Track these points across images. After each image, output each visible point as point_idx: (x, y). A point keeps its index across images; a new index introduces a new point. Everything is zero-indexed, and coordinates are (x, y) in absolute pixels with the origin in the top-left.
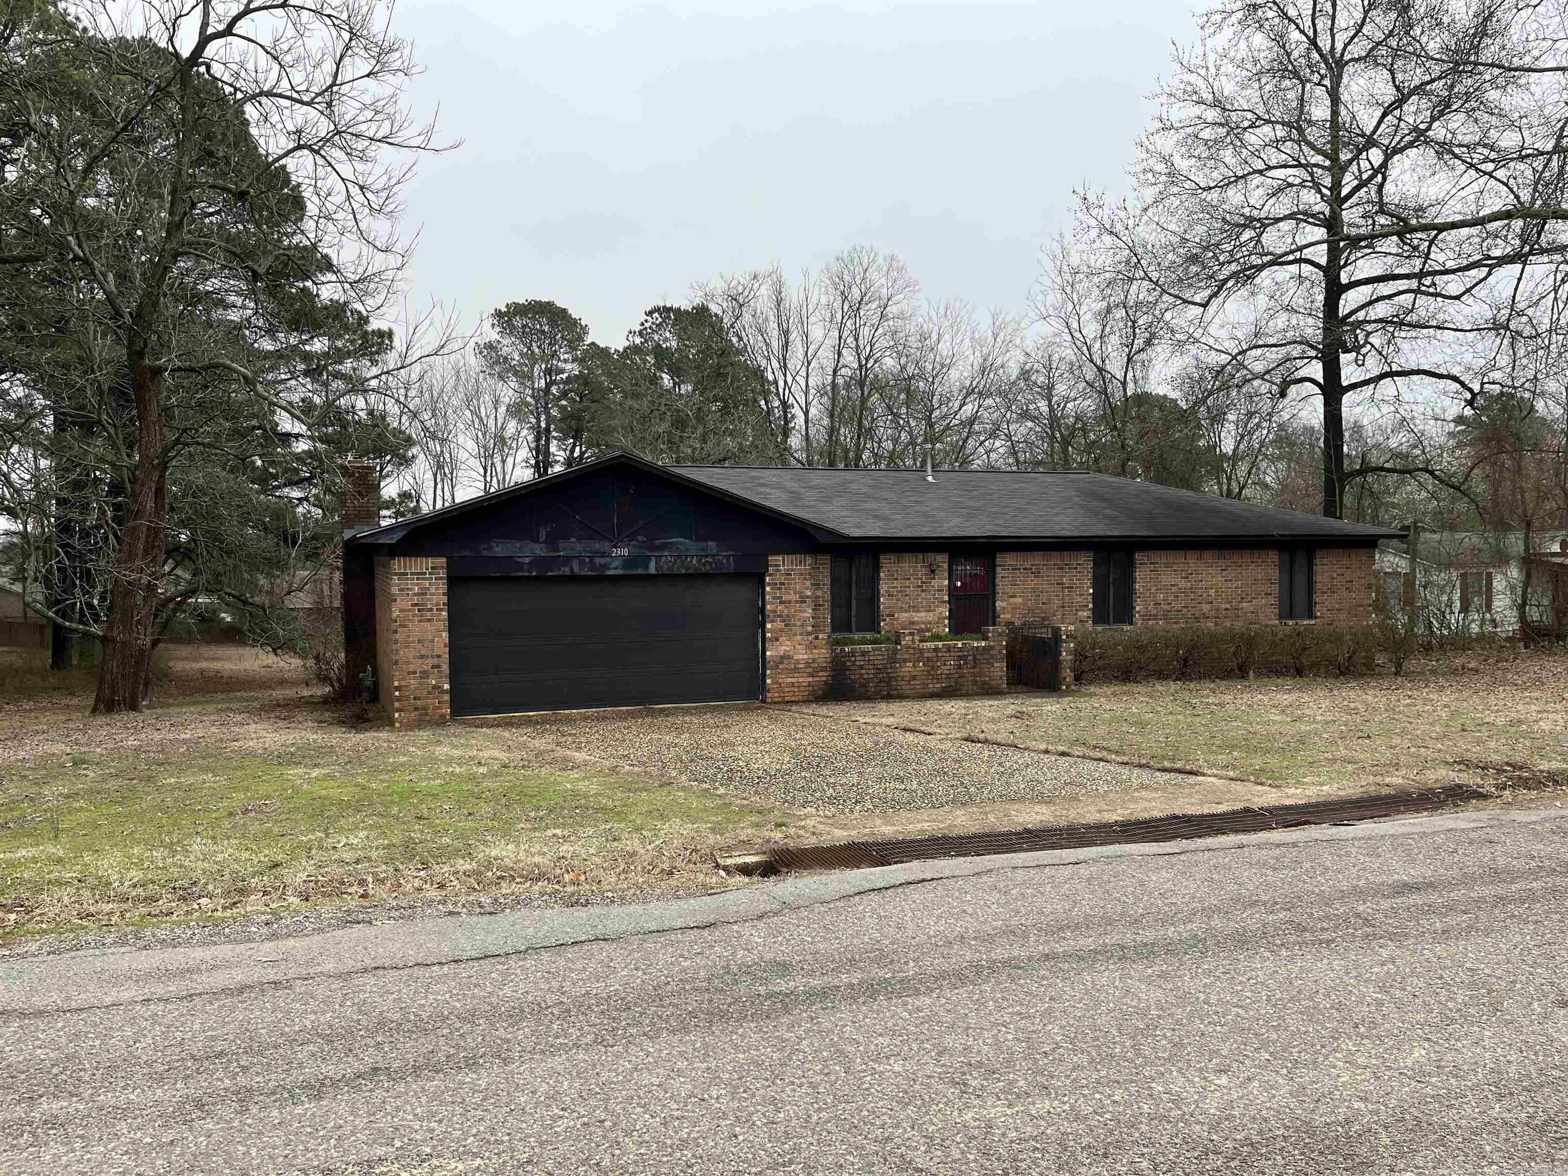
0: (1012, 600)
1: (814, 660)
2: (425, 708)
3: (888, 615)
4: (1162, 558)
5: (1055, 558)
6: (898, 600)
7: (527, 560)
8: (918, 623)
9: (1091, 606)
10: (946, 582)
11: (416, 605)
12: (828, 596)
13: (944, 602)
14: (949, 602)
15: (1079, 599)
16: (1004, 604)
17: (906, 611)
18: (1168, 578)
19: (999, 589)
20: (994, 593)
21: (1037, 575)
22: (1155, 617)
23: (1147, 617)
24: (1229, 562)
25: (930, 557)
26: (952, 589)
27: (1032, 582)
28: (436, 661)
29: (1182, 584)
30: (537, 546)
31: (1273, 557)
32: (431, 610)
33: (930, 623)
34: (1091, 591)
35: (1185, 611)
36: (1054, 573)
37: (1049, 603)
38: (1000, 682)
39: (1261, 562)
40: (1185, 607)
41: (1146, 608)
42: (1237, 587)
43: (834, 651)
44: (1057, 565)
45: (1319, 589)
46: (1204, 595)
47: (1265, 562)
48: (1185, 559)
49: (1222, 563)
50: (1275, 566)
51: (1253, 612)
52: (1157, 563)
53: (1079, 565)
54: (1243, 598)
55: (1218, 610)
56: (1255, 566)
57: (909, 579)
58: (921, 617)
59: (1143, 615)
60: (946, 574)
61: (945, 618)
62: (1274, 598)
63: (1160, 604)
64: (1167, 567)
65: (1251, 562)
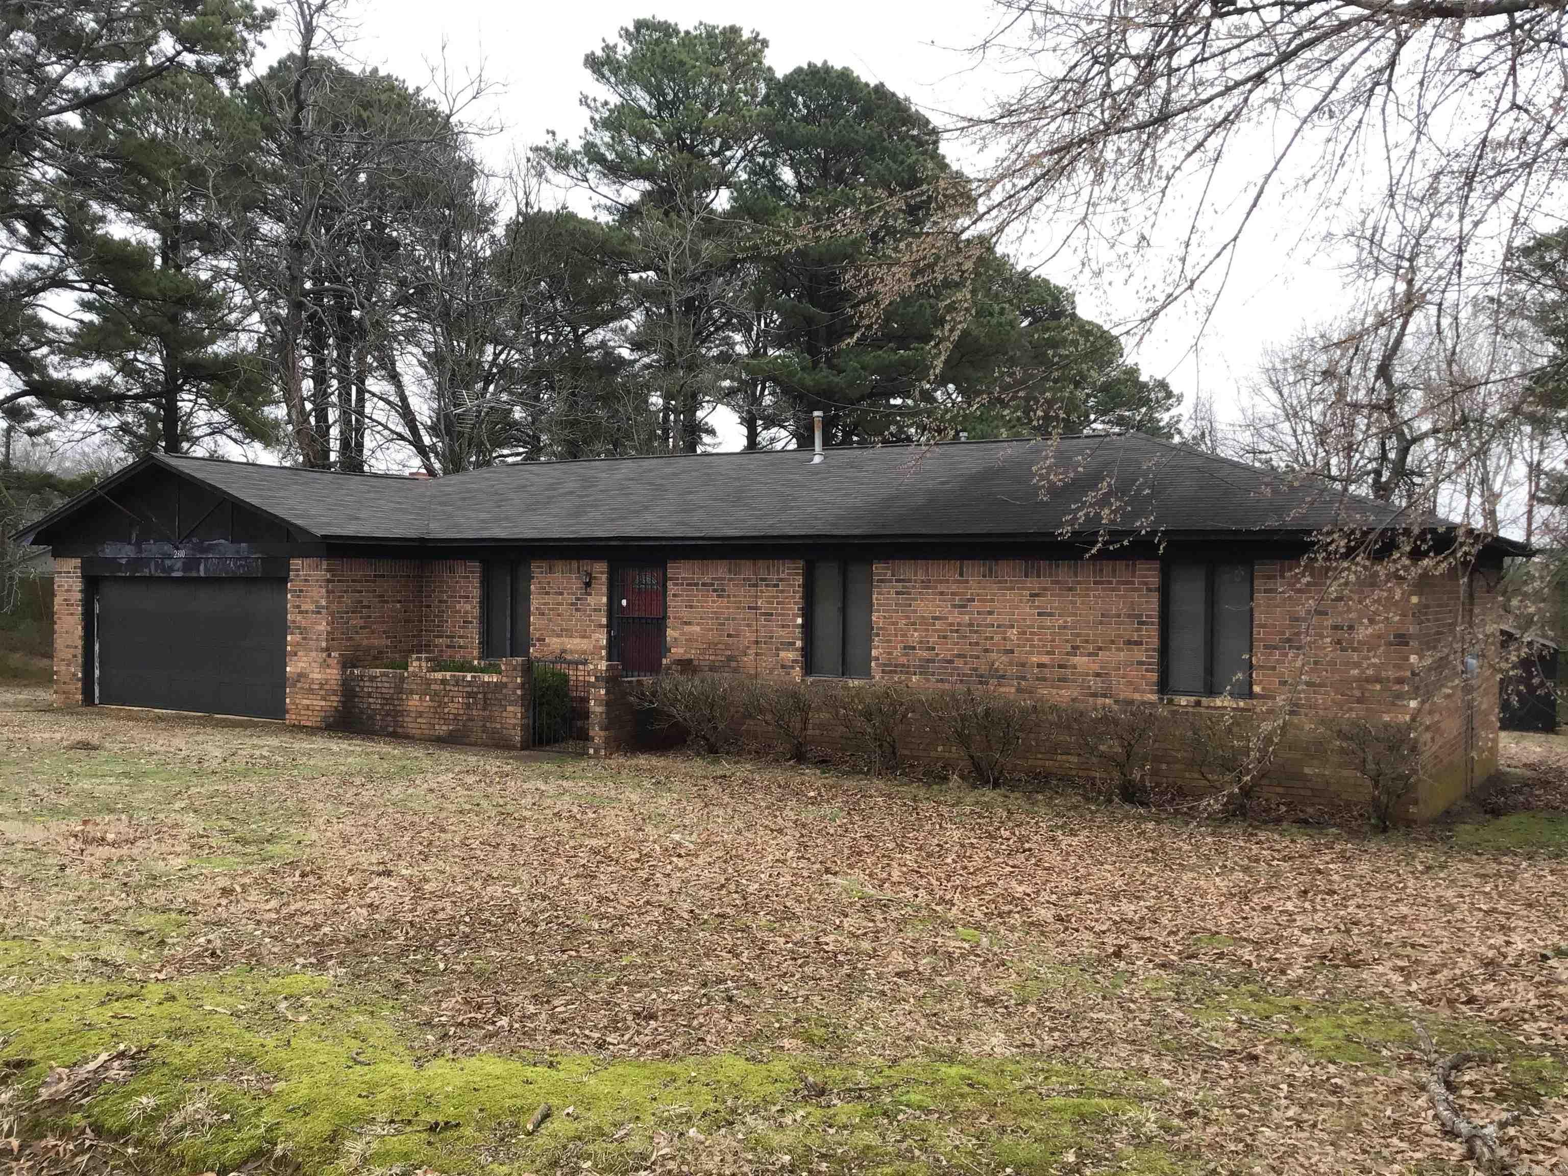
0: (687, 628)
1: (327, 680)
2: (70, 693)
3: (539, 640)
4: (915, 573)
5: (747, 569)
6: (550, 620)
8: (572, 652)
9: (799, 644)
10: (605, 600)
11: (66, 600)
12: (476, 612)
13: (601, 626)
14: (609, 626)
15: (782, 632)
16: (676, 634)
17: (558, 636)
18: (927, 606)
19: (670, 613)
20: (664, 618)
21: (721, 593)
22: (906, 669)
23: (890, 668)
24: (1046, 581)
25: (586, 565)
26: (612, 608)
27: (713, 604)
28: (76, 651)
29: (955, 617)
30: (129, 548)
31: (1149, 575)
32: (74, 605)
33: (584, 652)
34: (799, 621)
35: (959, 663)
36: (743, 594)
37: (737, 636)
38: (513, 732)
39: (1118, 583)
40: (959, 656)
41: (890, 653)
42: (1065, 627)
43: (344, 673)
44: (749, 579)
45: (1261, 640)
46: (997, 638)
47: (1126, 583)
48: (961, 575)
49: (1033, 583)
50: (1149, 590)
51: (1098, 675)
52: (910, 581)
53: (781, 580)
54: (1077, 647)
55: (1023, 665)
56: (1104, 590)
57: (561, 594)
58: (575, 644)
59: (885, 665)
60: (604, 589)
61: (601, 648)
62: (1147, 650)
63: (914, 648)
64: (928, 588)
65: (1095, 582)
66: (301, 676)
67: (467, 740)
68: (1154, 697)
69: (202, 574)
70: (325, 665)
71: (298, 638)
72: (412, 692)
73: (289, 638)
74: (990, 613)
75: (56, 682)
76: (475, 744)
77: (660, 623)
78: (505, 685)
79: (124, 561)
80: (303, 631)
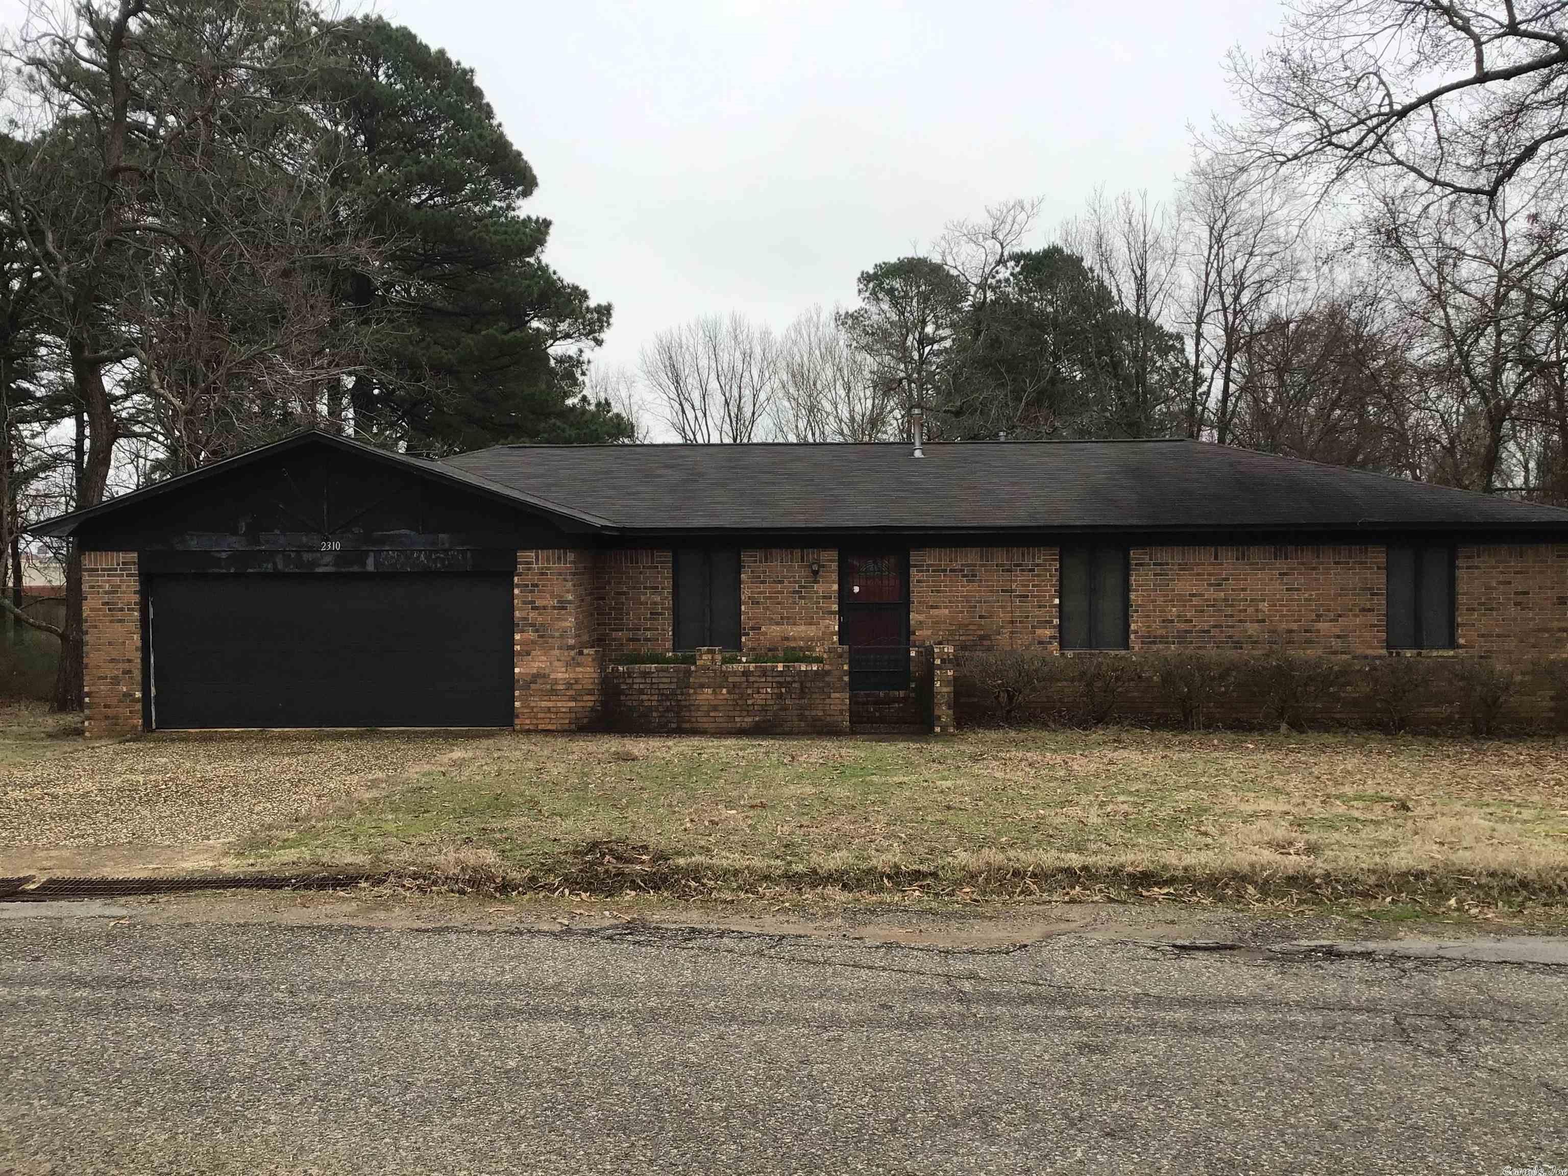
0: (934, 612)
1: (577, 681)
2: (116, 717)
3: (753, 629)
4: (1171, 557)
5: (1000, 556)
6: (767, 608)
7: (224, 555)
8: (795, 639)
9: (1056, 621)
10: (835, 587)
11: (107, 603)
13: (832, 613)
14: (840, 612)
15: (1037, 612)
16: (921, 617)
17: (777, 624)
18: (1184, 585)
19: (914, 597)
20: (907, 602)
21: (972, 577)
22: (1164, 640)
23: (1150, 639)
24: (1294, 563)
25: (811, 554)
26: (844, 594)
27: (963, 588)
28: (126, 666)
29: (1211, 593)
30: (234, 539)
31: (1378, 557)
32: (122, 610)
33: (812, 639)
34: (1057, 601)
35: (1215, 632)
36: (997, 578)
37: (991, 617)
38: (840, 718)
39: (1354, 563)
40: (1215, 626)
41: (1149, 627)
42: (1310, 600)
43: (603, 669)
44: (1002, 565)
45: (1465, 604)
46: (1250, 610)
47: (1361, 563)
48: (1216, 558)
49: (1281, 564)
50: (1379, 568)
51: (1338, 637)
52: (1167, 564)
53: (1038, 565)
54: (1321, 616)
55: (1274, 632)
56: (1342, 568)
57: (781, 582)
58: (799, 631)
59: (1143, 636)
60: (835, 576)
61: (833, 634)
62: (1378, 615)
63: (1172, 621)
64: (1184, 570)
65: (1335, 563)
66: (537, 676)
67: (779, 730)
68: (1384, 652)
69: (370, 567)
70: (572, 663)
71: (531, 635)
72: (702, 686)
73: (517, 637)
74: (1244, 590)
75: (89, 706)
77: (902, 608)
78: (827, 673)
80: (539, 628)
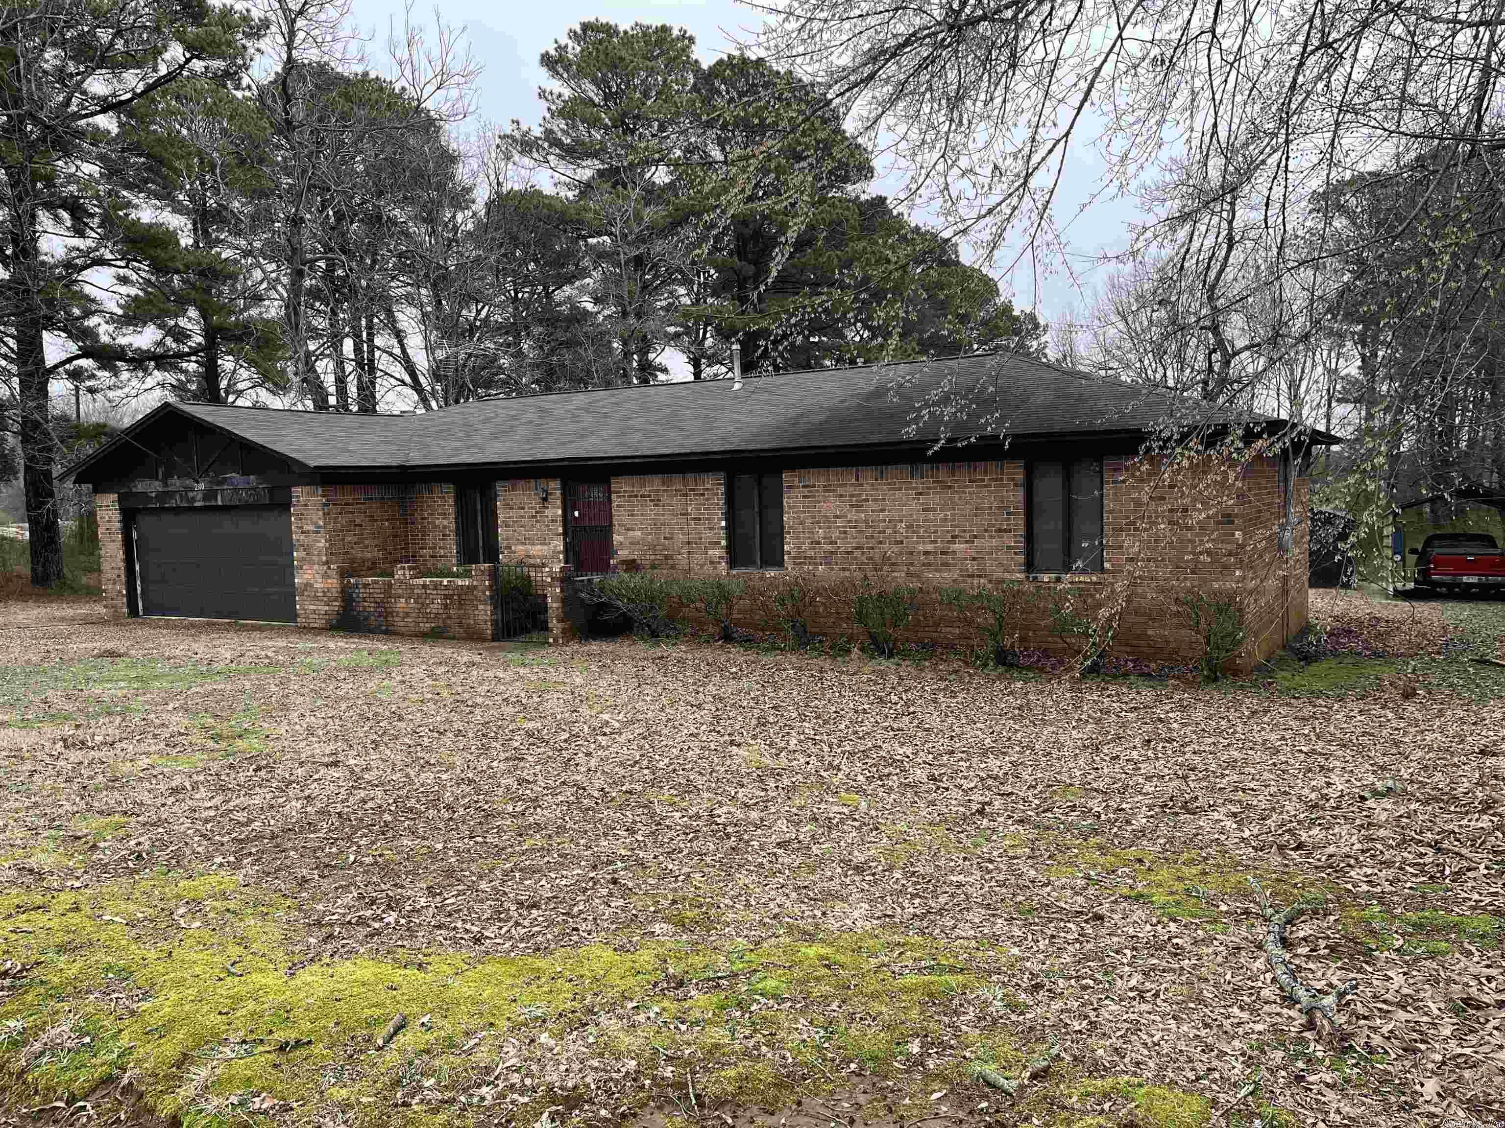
0: (630, 533)
1: (328, 590)
2: (116, 608)
3: (506, 548)
4: (818, 479)
5: (677, 482)
6: (515, 531)
8: (534, 557)
9: (724, 543)
10: (560, 512)
11: (108, 529)
12: (453, 526)
13: (559, 534)
14: (565, 534)
15: (709, 533)
16: (621, 539)
17: (523, 544)
18: (831, 506)
19: (615, 522)
20: (611, 525)
21: (657, 502)
22: (813, 561)
23: (800, 560)
24: (929, 482)
25: (542, 483)
26: (566, 519)
27: (651, 511)
28: (119, 572)
29: (852, 515)
30: (157, 483)
31: (1015, 472)
32: (116, 533)
33: (545, 557)
34: (723, 523)
35: (857, 554)
36: (677, 502)
37: (672, 538)
38: (485, 627)
39: (990, 480)
40: (857, 548)
41: (799, 548)
42: (945, 520)
43: (342, 582)
44: (680, 490)
45: (1109, 524)
46: (889, 531)
47: (997, 480)
48: (857, 480)
49: (917, 484)
50: (1016, 485)
51: (974, 559)
52: (814, 486)
53: (707, 489)
54: (956, 537)
55: (912, 553)
56: (977, 486)
57: (523, 508)
58: (537, 550)
59: (794, 558)
60: (559, 503)
61: (559, 553)
62: (1015, 536)
63: (819, 543)
64: (829, 491)
65: (970, 481)
66: (308, 585)
67: (446, 635)
68: (1021, 576)
69: (220, 503)
70: (326, 576)
71: (302, 554)
72: (400, 597)
73: (295, 554)
74: (883, 510)
75: (105, 598)
76: (454, 638)
77: (607, 530)
78: (475, 587)
79: (153, 495)
80: (306, 548)
